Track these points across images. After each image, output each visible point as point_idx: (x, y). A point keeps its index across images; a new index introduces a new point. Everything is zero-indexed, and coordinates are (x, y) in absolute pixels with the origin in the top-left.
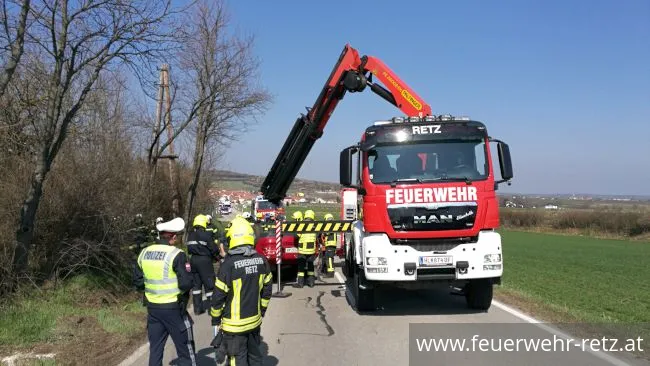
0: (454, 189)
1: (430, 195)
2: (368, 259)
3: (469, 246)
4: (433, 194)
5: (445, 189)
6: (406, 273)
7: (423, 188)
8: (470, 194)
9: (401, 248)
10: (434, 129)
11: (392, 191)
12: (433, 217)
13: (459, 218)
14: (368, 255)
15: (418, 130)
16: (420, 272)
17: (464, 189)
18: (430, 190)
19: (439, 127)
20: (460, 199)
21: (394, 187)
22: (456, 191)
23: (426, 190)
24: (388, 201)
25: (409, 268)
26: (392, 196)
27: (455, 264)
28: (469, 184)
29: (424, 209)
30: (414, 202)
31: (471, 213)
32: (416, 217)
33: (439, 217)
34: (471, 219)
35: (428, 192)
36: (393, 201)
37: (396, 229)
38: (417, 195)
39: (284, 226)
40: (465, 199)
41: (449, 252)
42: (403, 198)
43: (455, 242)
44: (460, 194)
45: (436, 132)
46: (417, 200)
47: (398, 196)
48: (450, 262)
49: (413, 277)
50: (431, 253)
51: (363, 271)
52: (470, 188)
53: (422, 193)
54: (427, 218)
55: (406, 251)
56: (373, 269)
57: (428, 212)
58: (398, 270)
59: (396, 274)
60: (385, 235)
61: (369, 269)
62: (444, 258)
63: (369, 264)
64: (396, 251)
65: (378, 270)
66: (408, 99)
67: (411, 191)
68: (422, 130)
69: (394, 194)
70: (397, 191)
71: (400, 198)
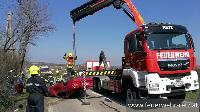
0: (181, 52)
1: (173, 55)
2: (149, 85)
3: (188, 77)
4: (174, 55)
5: (179, 52)
6: (167, 90)
7: (170, 52)
8: (187, 55)
9: (164, 79)
10: (170, 27)
11: (159, 53)
12: (175, 65)
14: (150, 83)
15: (165, 27)
16: (172, 89)
18: (173, 53)
19: (172, 27)
20: (184, 57)
21: (159, 51)
23: (172, 53)
24: (158, 58)
26: (159, 55)
27: (185, 85)
28: (186, 50)
29: (172, 61)
31: (188, 62)
32: (169, 65)
33: (177, 65)
34: (188, 65)
37: (161, 70)
38: (169, 55)
40: (186, 57)
43: (184, 75)
44: (184, 54)
45: (171, 28)
46: (169, 57)
47: (161, 55)
48: (183, 84)
49: (169, 92)
50: (175, 80)
51: (147, 91)
52: (187, 52)
53: (170, 54)
54: (173, 65)
55: (166, 80)
56: (152, 89)
57: (173, 62)
58: (164, 89)
59: (163, 90)
60: (156, 73)
61: (150, 89)
62: (181, 82)
63: (150, 87)
64: (162, 80)
65: (155, 90)
66: (140, 20)
67: (166, 53)
68: (166, 27)
69: (159, 54)
70: (161, 53)
71: (162, 56)
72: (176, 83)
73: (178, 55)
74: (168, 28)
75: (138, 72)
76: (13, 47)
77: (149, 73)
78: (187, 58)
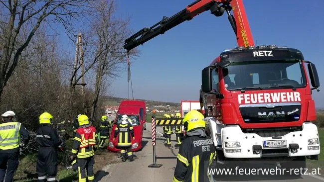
0: (285, 93)
1: (268, 98)
2: (226, 143)
3: (297, 133)
4: (271, 98)
5: (279, 94)
6: (254, 152)
7: (263, 93)
8: (296, 97)
9: (250, 135)
10: (267, 53)
11: (242, 95)
13: (289, 113)
14: (227, 140)
15: (257, 54)
16: (264, 152)
17: (292, 93)
18: (268, 94)
19: (271, 52)
20: (289, 100)
21: (243, 93)
22: (286, 95)
23: (265, 94)
24: (240, 102)
25: (256, 149)
26: (242, 99)
27: (288, 146)
28: (295, 90)
29: (265, 107)
30: (258, 103)
31: (297, 110)
32: (260, 114)
33: (275, 114)
34: (297, 114)
35: (267, 96)
36: (243, 102)
37: (246, 122)
38: (260, 98)
39: (157, 121)
40: (292, 100)
41: (284, 138)
42: (250, 100)
43: (287, 130)
44: (289, 97)
45: (269, 55)
46: (260, 101)
47: (246, 99)
48: (285, 145)
49: (259, 156)
50: (270, 138)
51: (223, 151)
52: (295, 93)
53: (263, 96)
55: (253, 137)
56: (230, 150)
57: (268, 110)
58: (249, 151)
59: (247, 153)
60: (238, 126)
61: (227, 150)
62: (280, 142)
63: (227, 147)
64: (246, 138)
65: (233, 151)
66: (243, 38)
67: (255, 95)
68: (260, 54)
69: (244, 97)
70: (246, 95)
71: (248, 100)
72: (270, 142)
74: (264, 54)
76: (83, 81)
77: (227, 125)
78: (294, 102)
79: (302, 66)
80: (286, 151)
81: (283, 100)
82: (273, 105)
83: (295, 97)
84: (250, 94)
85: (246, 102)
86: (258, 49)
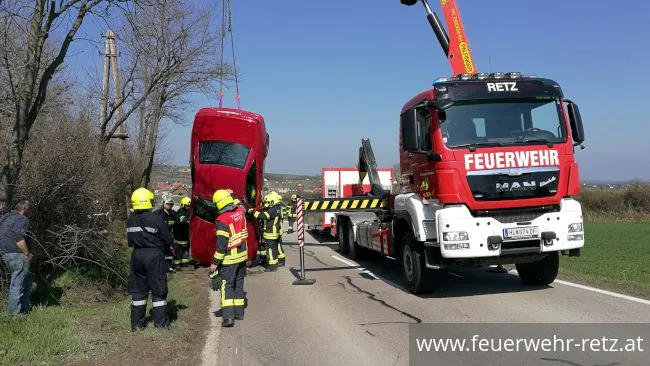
0: (536, 152)
1: (512, 160)
2: (445, 234)
3: (552, 215)
4: (515, 159)
5: (527, 153)
6: (490, 247)
7: (504, 151)
8: (552, 158)
9: (483, 220)
10: (510, 86)
11: (471, 156)
12: (516, 185)
13: (542, 184)
14: (446, 230)
15: (493, 87)
16: (505, 246)
17: (546, 152)
18: (512, 154)
19: (514, 84)
20: (542, 164)
21: (472, 151)
22: (538, 155)
23: (507, 154)
24: (467, 167)
25: (492, 242)
26: (471, 161)
27: (540, 236)
28: (550, 147)
29: (506, 175)
30: (495, 168)
31: (554, 179)
32: (498, 185)
33: (522, 185)
34: (554, 185)
35: (510, 156)
36: (473, 167)
37: (477, 199)
39: (307, 204)
41: (534, 222)
42: (483, 164)
43: (538, 211)
44: (542, 158)
45: (512, 89)
46: (499, 165)
47: (478, 161)
48: (535, 234)
49: (497, 253)
50: (514, 225)
51: (439, 249)
52: (552, 152)
53: (504, 157)
54: (510, 185)
55: (489, 223)
56: (451, 245)
57: (510, 179)
58: (481, 245)
59: (478, 249)
60: (464, 207)
61: (446, 246)
62: (528, 230)
63: (446, 240)
64: (478, 224)
65: (457, 246)
66: (463, 56)
67: (492, 155)
68: (498, 87)
69: (473, 159)
70: (477, 156)
71: (480, 164)
72: (515, 230)
73: (524, 160)
74: (504, 87)
75: (425, 202)
76: (122, 131)
77: (446, 205)
78: (550, 166)
79: (559, 108)
80: (536, 243)
81: (534, 164)
82: (520, 172)
83: (550, 158)
84: (484, 153)
85: (478, 166)
86: (492, 79)
